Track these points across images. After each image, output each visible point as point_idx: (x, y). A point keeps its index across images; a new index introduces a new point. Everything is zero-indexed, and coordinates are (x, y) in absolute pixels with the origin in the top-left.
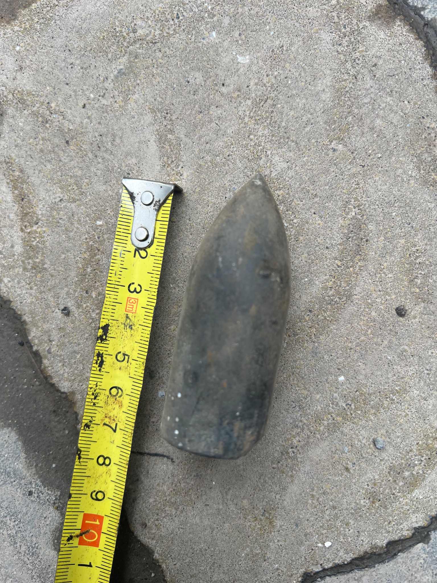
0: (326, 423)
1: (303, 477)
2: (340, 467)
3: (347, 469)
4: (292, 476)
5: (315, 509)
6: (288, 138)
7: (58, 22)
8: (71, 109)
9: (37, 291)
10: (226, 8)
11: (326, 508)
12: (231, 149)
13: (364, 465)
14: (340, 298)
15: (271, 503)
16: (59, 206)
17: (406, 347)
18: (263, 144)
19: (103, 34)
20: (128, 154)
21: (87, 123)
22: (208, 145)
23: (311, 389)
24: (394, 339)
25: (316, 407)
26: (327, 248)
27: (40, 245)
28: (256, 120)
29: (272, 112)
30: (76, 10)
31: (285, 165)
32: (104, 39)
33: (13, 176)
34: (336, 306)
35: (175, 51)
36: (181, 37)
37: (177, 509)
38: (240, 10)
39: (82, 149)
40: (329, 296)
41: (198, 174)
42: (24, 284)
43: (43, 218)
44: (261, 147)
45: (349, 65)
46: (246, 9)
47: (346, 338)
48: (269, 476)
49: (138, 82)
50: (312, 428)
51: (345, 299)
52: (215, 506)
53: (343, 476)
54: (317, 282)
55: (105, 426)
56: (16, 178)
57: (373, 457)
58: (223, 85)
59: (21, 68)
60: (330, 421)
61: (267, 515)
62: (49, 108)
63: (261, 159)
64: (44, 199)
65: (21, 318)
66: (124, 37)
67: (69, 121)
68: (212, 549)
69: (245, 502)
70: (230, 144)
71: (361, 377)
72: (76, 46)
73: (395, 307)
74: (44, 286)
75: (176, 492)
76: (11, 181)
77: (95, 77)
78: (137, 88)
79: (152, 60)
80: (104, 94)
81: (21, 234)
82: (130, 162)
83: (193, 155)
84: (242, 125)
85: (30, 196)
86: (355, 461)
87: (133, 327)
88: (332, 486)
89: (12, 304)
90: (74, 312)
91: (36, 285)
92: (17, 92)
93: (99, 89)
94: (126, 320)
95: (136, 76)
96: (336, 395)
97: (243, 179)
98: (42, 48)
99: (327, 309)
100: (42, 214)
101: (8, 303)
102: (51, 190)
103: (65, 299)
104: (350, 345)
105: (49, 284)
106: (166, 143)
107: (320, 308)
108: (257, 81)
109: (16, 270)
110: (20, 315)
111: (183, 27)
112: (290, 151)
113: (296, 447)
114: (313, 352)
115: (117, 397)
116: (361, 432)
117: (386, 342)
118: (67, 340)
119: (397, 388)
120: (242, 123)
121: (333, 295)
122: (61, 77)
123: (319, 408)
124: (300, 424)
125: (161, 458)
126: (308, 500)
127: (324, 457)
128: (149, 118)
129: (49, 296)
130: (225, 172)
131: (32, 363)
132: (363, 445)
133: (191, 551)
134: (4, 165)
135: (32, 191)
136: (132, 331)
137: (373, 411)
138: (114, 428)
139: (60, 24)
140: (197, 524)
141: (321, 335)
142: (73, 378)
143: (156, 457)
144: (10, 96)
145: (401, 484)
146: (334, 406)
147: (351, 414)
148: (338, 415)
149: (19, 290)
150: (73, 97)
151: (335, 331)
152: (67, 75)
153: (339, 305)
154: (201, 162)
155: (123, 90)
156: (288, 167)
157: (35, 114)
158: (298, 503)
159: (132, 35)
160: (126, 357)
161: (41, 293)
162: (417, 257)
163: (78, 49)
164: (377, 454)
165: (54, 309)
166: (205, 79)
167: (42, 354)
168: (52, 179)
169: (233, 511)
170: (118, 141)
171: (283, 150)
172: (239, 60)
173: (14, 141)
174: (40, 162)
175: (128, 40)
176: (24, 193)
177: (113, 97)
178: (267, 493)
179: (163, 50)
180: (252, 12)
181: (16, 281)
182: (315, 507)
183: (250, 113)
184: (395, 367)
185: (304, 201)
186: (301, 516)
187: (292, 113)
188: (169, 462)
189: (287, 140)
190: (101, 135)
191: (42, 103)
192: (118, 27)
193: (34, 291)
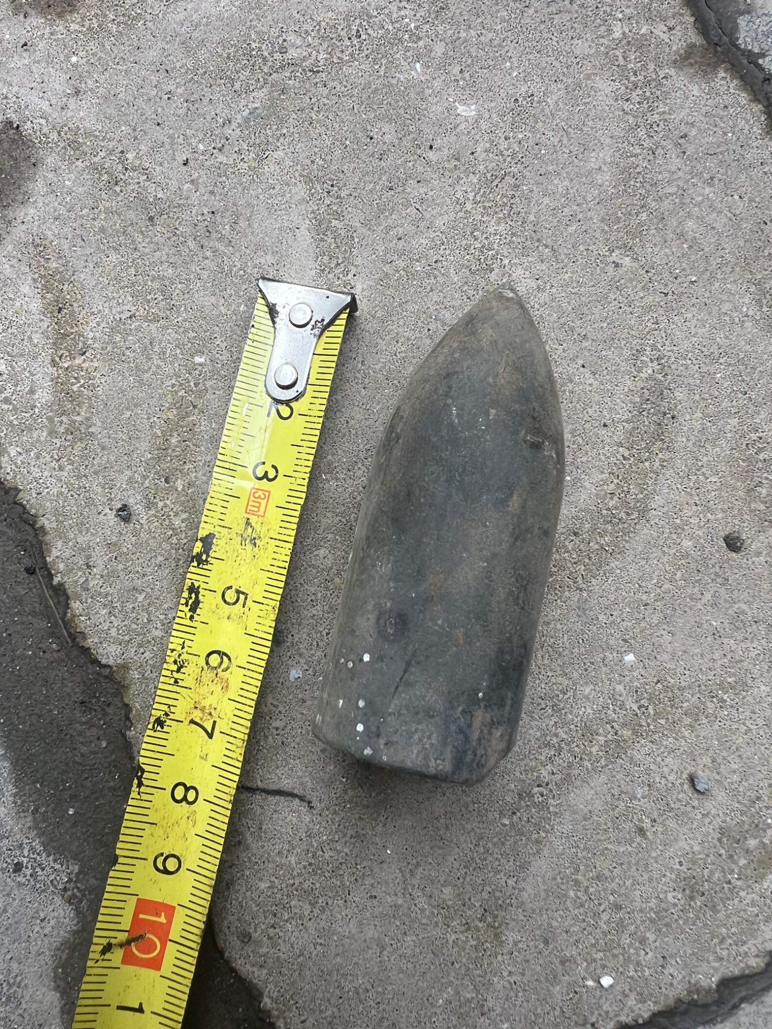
0: (602, 739)
1: (559, 845)
2: (628, 826)
3: (641, 831)
4: (538, 842)
5: (581, 910)
6: (538, 240)
7: (149, 24)
8: (161, 164)
9: (72, 474)
10: (440, 29)
11: (602, 908)
12: (441, 252)
13: (672, 824)
14: (628, 514)
15: (498, 894)
16: (128, 326)
17: (745, 607)
18: (495, 247)
19: (227, 51)
20: (259, 248)
21: (189, 190)
22: (402, 242)
23: (575, 675)
24: (722, 591)
25: (583, 709)
26: (605, 425)
27: (86, 392)
28: (484, 208)
29: (513, 197)
30: (183, 8)
31: (534, 284)
32: (228, 58)
33: (45, 268)
34: (621, 526)
35: (349, 87)
36: (362, 67)
37: (313, 904)
38: (463, 34)
39: (178, 232)
40: (608, 509)
41: (381, 288)
42: (48, 459)
43: (96, 345)
44: (494, 252)
45: (642, 133)
46: (473, 33)
47: (637, 586)
48: (495, 840)
49: (285, 131)
50: (576, 749)
51: (636, 515)
52: (389, 900)
53: (634, 845)
54: (587, 484)
55: (194, 726)
56: (51, 272)
57: (689, 809)
58: (431, 147)
59: (77, 92)
60: (609, 737)
61: (489, 919)
62: (122, 160)
63: (492, 270)
64: (100, 311)
65: (35, 522)
66: (265, 59)
67: (159, 184)
68: (380, 989)
69: (447, 890)
70: (439, 242)
71: (665, 657)
72: (178, 65)
73: (723, 534)
74: (87, 466)
75: (315, 869)
76: (42, 277)
77: (209, 118)
78: (281, 140)
79: (311, 99)
80: (223, 146)
81: (51, 370)
82: (263, 261)
83: (374, 256)
84: (461, 214)
85: (75, 305)
86: (655, 815)
87: (257, 542)
88: (614, 865)
89: (20, 495)
90: (139, 514)
91: (72, 464)
92: (66, 129)
93: (213, 137)
94: (246, 529)
95: (282, 121)
96: (619, 688)
97: (459, 302)
98: (118, 63)
99: (605, 531)
100: (94, 338)
101: (13, 493)
102: (114, 298)
103: (124, 490)
104: (644, 597)
105: (95, 462)
106: (329, 233)
107: (594, 529)
108: (488, 145)
109: (35, 434)
110: (35, 516)
111: (366, 52)
112: (542, 262)
113: (547, 784)
114: (579, 608)
115: (220, 670)
116: (667, 760)
117: (708, 596)
118: (121, 566)
119: (729, 680)
120: (461, 211)
121: (616, 508)
122: (149, 112)
123: (589, 711)
124: (555, 740)
125: (290, 798)
126: (567, 890)
127: (598, 805)
128: (300, 191)
129: (95, 486)
130: (429, 288)
131: (48, 607)
132: (670, 785)
133: (338, 992)
134: (31, 249)
135: (79, 297)
136: (256, 549)
137: (688, 721)
138: (210, 730)
139: (154, 28)
140: (351, 937)
141: (594, 577)
142: (127, 638)
143: (277, 797)
144: (54, 136)
145: (743, 862)
146: (617, 709)
147: (649, 725)
148: (624, 725)
149: (36, 470)
150: (167, 146)
151: (618, 571)
152: (160, 109)
153: (626, 525)
154: (387, 268)
155: (258, 141)
156: (538, 287)
157: (96, 169)
158: (548, 896)
159: (277, 56)
160: (242, 597)
161: (79, 478)
162: (761, 450)
163: (183, 71)
164: (696, 803)
165: (101, 508)
166: (400, 136)
167: (69, 592)
168: (118, 279)
169: (423, 910)
170: (243, 223)
171: (530, 259)
172: (458, 111)
173: (52, 210)
174: (98, 248)
175: (270, 64)
176: (64, 298)
177: (239, 152)
178: (491, 875)
179: (331, 84)
180: (482, 38)
181: (32, 454)
182: (582, 906)
183: (475, 196)
184: (725, 641)
185: (565, 345)
186: (554, 924)
187: (546, 201)
188: (304, 809)
189: (537, 244)
190: (213, 213)
191: (111, 152)
192: (255, 41)
193: (66, 474)
